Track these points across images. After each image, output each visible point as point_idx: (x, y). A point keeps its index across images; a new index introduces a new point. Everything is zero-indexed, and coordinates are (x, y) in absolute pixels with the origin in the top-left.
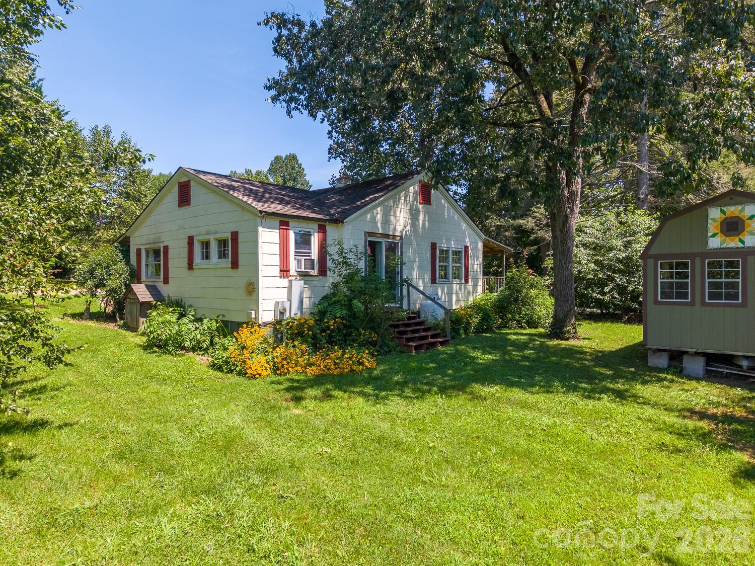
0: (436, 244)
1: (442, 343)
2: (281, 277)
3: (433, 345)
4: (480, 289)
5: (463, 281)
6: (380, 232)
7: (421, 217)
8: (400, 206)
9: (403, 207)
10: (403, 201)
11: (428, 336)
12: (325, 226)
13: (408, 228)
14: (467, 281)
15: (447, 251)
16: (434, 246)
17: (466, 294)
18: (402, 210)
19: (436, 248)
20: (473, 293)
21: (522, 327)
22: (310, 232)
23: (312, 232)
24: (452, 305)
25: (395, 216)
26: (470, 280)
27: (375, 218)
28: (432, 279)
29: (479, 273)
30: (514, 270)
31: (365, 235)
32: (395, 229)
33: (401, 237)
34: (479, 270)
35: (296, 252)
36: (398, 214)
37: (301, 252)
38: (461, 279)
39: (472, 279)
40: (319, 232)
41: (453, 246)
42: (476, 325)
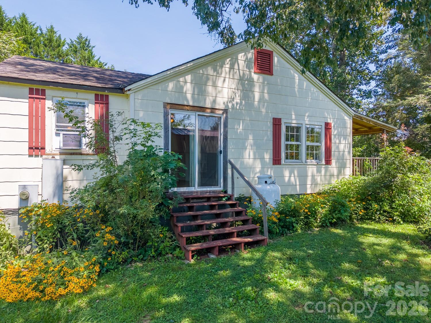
0: (280, 120)
1: (249, 245)
2: (30, 156)
3: (236, 246)
4: (348, 171)
5: (324, 162)
6: (191, 103)
7: (257, 90)
8: (223, 75)
9: (227, 76)
10: (227, 70)
11: (233, 233)
12: (107, 96)
13: (237, 100)
14: (328, 162)
15: (298, 129)
16: (277, 123)
17: (328, 177)
18: (227, 80)
19: (280, 125)
20: (338, 176)
21: (393, 221)
22: (84, 103)
23: (86, 102)
24: (306, 189)
25: (215, 86)
26: (333, 162)
27: (182, 87)
28: (273, 160)
29: (346, 153)
30: (388, 149)
31: (165, 107)
32: (214, 101)
33: (226, 111)
34: (347, 150)
35: (57, 126)
36: (220, 83)
37: (64, 127)
38: (320, 160)
39: (338, 160)
40: (96, 103)
41: (307, 122)
42: (322, 218)
